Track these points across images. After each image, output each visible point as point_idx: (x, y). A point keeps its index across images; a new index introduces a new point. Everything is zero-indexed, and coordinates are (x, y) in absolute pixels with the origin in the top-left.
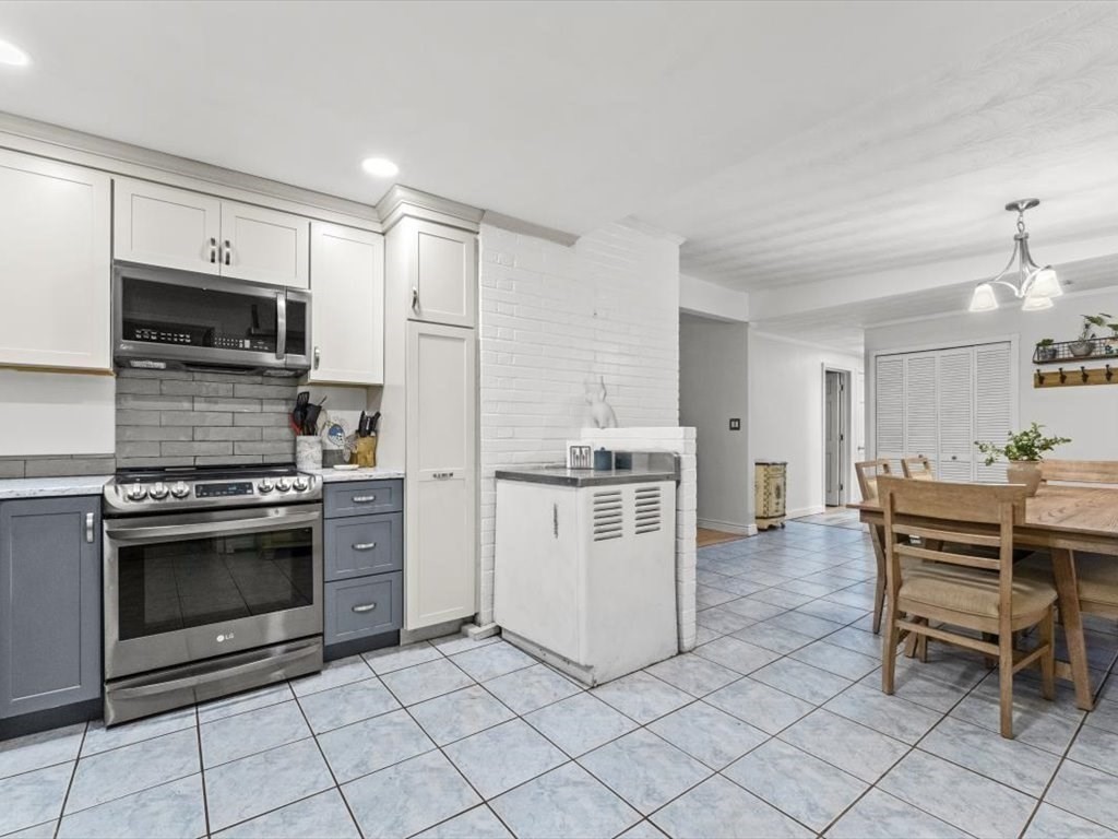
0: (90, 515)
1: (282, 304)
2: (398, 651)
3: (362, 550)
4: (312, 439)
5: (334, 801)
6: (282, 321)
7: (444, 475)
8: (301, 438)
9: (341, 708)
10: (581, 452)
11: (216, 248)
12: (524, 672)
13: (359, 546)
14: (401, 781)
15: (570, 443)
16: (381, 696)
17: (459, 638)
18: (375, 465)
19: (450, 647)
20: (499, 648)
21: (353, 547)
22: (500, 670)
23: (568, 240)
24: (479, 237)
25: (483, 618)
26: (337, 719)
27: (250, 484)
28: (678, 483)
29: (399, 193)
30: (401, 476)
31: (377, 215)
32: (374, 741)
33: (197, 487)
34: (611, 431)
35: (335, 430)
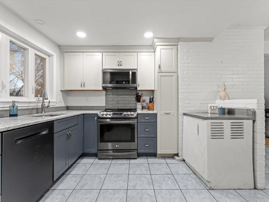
0: (96, 117)
1: (131, 73)
2: (156, 158)
3: (146, 131)
4: (139, 103)
5: (125, 193)
6: (131, 77)
7: (168, 113)
8: (138, 103)
9: (137, 169)
10: (214, 108)
11: (119, 63)
12: (187, 175)
13: (146, 130)
14: (141, 195)
15: (209, 105)
16: (147, 169)
17: (172, 159)
18: (153, 110)
19: (169, 161)
20: (183, 165)
21: (144, 130)
22: (180, 172)
23: (210, 40)
24: (179, 46)
25: (180, 155)
26: (135, 172)
27: (122, 113)
28: (254, 121)
29: (155, 40)
30: (156, 113)
31: (152, 48)
32: (140, 181)
33: (113, 113)
34: (227, 101)
35: (144, 101)
